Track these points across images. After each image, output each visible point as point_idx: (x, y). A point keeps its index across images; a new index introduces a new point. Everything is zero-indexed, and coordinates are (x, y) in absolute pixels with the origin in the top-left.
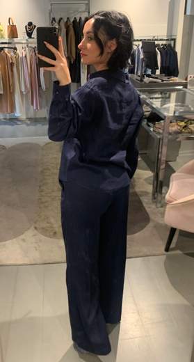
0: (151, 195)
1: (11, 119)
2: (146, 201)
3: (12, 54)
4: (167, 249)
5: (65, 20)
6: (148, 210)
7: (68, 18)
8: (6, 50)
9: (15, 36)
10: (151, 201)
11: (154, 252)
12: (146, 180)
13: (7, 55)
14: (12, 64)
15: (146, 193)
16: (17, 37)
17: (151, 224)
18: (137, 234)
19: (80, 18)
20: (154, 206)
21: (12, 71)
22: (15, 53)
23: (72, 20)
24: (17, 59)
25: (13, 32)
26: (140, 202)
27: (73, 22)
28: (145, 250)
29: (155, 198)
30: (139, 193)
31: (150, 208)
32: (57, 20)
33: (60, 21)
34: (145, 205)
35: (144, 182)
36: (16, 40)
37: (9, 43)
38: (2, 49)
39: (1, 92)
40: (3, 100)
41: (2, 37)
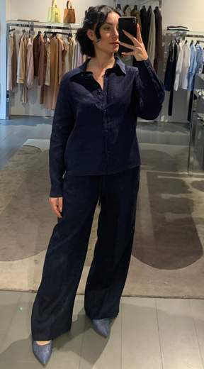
3: (66, 40)
5: (132, 8)
7: (136, 6)
8: (59, 36)
9: (72, 20)
13: (59, 40)
14: (64, 52)
16: (74, 23)
19: (150, 7)
21: (63, 60)
22: (69, 40)
23: (140, 8)
24: (71, 47)
25: (70, 16)
26: (195, 231)
27: (142, 10)
30: (195, 220)
32: (122, 8)
33: (125, 8)
34: (200, 235)
36: (72, 25)
37: (64, 28)
38: (55, 34)
39: (47, 83)
40: (49, 93)
41: (56, 21)
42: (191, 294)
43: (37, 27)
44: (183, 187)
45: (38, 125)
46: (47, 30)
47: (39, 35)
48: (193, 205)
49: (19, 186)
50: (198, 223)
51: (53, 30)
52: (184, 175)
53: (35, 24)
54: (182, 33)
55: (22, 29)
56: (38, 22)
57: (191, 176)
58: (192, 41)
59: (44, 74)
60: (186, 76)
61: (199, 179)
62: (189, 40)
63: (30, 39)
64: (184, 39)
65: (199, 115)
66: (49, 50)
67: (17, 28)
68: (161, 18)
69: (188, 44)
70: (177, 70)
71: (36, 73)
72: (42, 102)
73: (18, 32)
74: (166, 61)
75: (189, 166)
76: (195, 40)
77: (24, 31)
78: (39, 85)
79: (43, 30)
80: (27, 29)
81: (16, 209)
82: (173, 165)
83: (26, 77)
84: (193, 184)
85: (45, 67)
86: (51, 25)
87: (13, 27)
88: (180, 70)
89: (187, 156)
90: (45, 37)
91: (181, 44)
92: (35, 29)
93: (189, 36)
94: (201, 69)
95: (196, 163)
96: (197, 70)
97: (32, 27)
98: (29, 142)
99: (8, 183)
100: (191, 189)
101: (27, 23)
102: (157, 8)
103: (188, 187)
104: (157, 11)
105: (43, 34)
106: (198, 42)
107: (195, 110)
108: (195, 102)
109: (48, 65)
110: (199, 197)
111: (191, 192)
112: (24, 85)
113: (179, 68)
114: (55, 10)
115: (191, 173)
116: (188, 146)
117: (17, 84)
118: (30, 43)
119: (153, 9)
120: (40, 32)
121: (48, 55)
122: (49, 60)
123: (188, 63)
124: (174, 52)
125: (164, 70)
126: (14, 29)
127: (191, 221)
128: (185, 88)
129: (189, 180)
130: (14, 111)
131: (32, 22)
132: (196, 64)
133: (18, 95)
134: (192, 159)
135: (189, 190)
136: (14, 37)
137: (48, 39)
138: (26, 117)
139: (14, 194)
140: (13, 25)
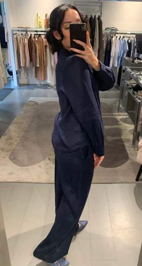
0: (131, 142)
1: (44, 85)
2: (128, 145)
4: (137, 180)
6: (128, 152)
7: (87, 16)
8: (43, 36)
10: (131, 146)
11: (128, 181)
12: (130, 131)
13: (42, 39)
14: (46, 46)
15: (128, 140)
17: (129, 162)
18: (117, 168)
19: (95, 16)
20: (132, 149)
21: (46, 51)
23: (89, 17)
25: (48, 24)
26: (123, 146)
27: (90, 18)
28: (122, 179)
29: (134, 144)
30: (123, 140)
31: (130, 150)
34: (126, 148)
35: (129, 133)
37: (45, 31)
38: (40, 35)
39: (38, 66)
40: (39, 71)
41: (40, 27)
42: (124, 181)
43: (29, 31)
44: (116, 122)
45: (35, 89)
46: (35, 33)
47: (31, 37)
48: (122, 131)
49: (27, 124)
50: (125, 142)
51: (39, 33)
52: (116, 115)
53: (28, 29)
54: (114, 32)
55: (20, 33)
56: (29, 28)
57: (120, 115)
58: (120, 37)
59: (36, 60)
60: (117, 59)
61: (125, 117)
62: (118, 36)
63: (26, 39)
64: (115, 36)
65: (126, 81)
66: (37, 45)
67: (18, 32)
68: (102, 23)
69: (118, 38)
70: (111, 55)
71: (31, 60)
72: (36, 77)
73: (19, 35)
74: (105, 50)
75: (119, 110)
76: (122, 36)
77: (22, 34)
78: (33, 66)
79: (33, 33)
80: (24, 33)
81: (27, 138)
82: (110, 110)
83: (26, 63)
84: (122, 120)
85: (36, 56)
86: (38, 30)
87: (16, 32)
88: (113, 55)
89: (118, 104)
90: (34, 37)
91: (114, 39)
92: (28, 33)
93: (118, 33)
94: (125, 54)
95: (123, 108)
96: (123, 54)
97: (27, 31)
98: (31, 99)
99: (22, 123)
100: (120, 122)
101: (23, 29)
102: (99, 16)
103: (118, 122)
104: (99, 19)
105: (33, 36)
106: (124, 37)
107: (123, 78)
108: (123, 74)
109: (38, 54)
110: (125, 127)
111: (120, 124)
112: (25, 67)
113: (112, 54)
114: (39, 20)
115: (120, 113)
116: (118, 99)
117: (21, 67)
118: (26, 41)
119: (97, 17)
120: (31, 35)
121: (37, 48)
122: (38, 52)
123: (118, 50)
124: (109, 44)
125: (104, 55)
126: (16, 34)
127: (121, 141)
128: (116, 65)
129: (119, 118)
130: (21, 82)
131: (26, 28)
132: (122, 51)
133: (23, 72)
134: (121, 106)
135: (120, 123)
136: (17, 38)
137: (36, 39)
138: (28, 85)
139: (25, 129)
140: (15, 31)
